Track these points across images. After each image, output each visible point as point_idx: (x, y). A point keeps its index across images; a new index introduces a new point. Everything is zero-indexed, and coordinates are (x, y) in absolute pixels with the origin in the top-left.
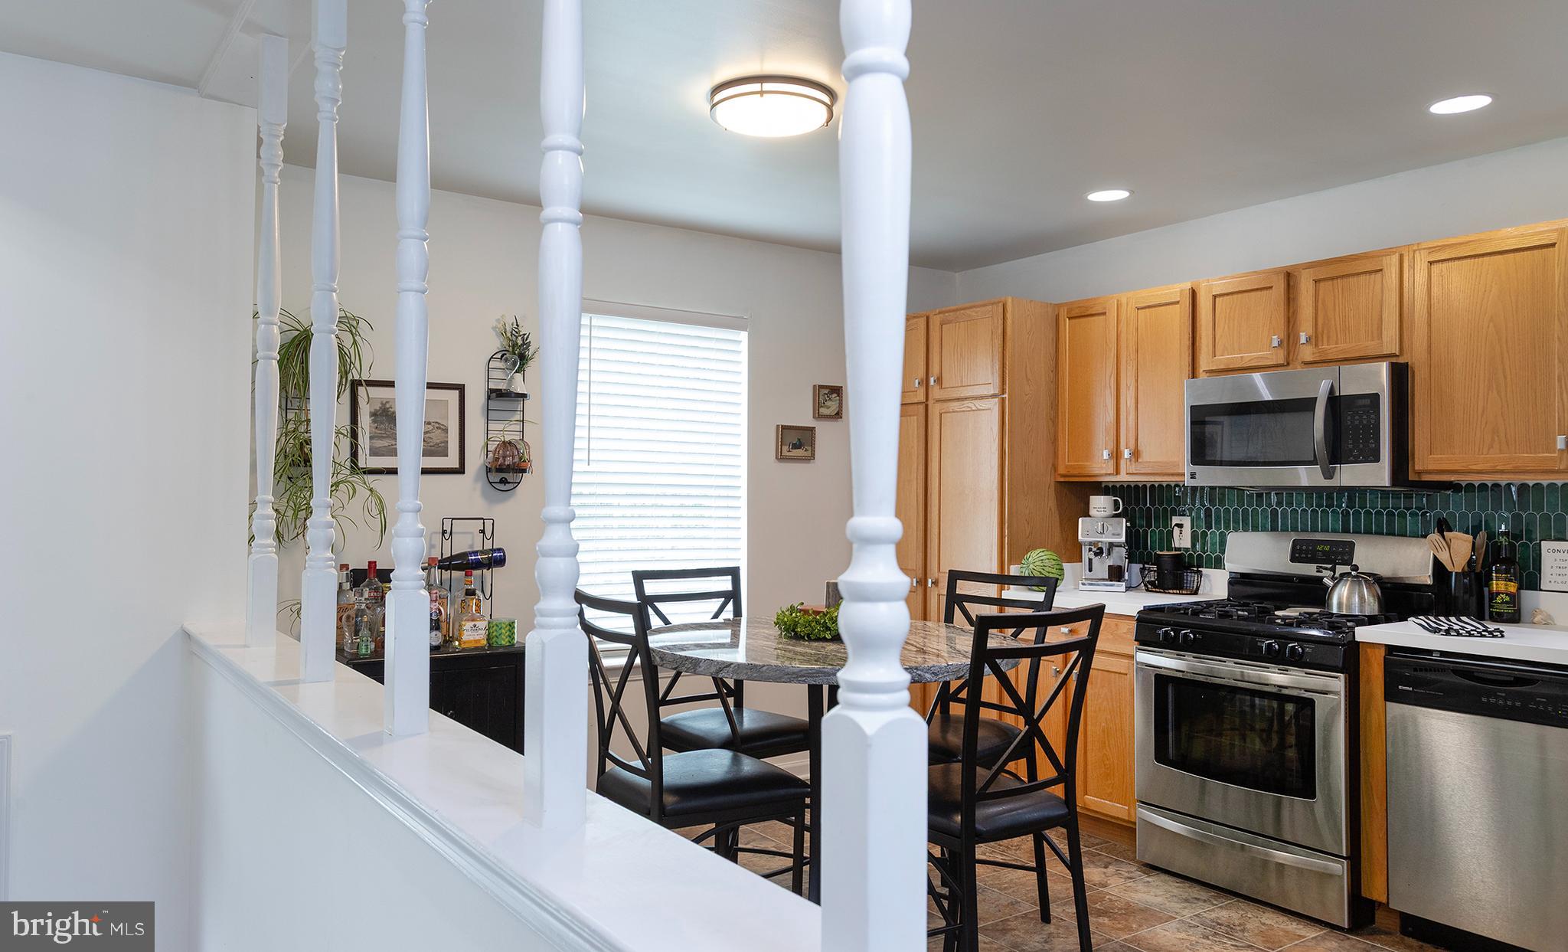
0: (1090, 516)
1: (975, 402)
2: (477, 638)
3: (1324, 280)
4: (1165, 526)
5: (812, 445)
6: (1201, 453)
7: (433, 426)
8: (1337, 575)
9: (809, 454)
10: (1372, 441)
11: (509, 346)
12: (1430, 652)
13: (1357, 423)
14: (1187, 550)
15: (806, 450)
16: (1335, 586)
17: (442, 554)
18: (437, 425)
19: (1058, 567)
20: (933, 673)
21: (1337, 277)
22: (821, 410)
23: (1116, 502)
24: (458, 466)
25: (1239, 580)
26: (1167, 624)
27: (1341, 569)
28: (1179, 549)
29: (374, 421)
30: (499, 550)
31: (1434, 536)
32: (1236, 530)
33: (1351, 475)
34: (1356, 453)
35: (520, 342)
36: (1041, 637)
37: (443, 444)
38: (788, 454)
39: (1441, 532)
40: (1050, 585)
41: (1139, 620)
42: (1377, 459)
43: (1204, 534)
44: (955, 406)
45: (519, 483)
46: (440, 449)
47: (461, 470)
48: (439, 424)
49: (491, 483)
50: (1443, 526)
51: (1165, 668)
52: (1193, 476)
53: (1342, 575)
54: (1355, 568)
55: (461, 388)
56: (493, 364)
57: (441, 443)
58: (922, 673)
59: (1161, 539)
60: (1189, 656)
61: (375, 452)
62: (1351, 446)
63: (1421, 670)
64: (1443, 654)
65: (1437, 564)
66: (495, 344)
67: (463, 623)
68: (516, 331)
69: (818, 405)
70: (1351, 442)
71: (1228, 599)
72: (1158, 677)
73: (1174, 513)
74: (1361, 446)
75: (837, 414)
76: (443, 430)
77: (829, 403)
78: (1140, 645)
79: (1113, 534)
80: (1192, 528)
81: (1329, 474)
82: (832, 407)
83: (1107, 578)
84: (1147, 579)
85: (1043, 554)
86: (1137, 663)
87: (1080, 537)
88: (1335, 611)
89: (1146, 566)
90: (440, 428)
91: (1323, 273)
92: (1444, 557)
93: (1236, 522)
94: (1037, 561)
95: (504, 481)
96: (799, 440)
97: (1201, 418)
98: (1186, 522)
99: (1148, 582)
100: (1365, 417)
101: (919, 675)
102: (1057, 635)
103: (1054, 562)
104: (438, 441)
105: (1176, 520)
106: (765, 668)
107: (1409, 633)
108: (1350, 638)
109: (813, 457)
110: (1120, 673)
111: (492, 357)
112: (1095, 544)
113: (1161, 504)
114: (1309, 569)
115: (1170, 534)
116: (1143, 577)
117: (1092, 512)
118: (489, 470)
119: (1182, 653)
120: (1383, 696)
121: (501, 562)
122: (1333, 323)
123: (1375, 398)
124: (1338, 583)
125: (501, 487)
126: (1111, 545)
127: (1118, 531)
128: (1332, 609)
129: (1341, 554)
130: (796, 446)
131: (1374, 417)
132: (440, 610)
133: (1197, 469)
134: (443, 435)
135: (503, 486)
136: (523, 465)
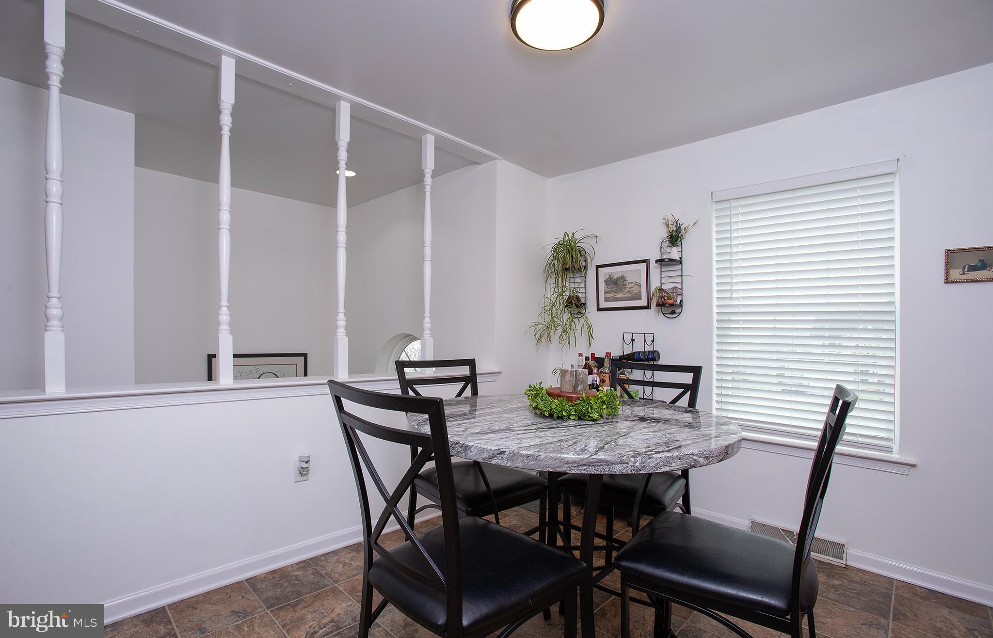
7: (634, 284)
17: (623, 352)
24: (646, 305)
29: (606, 285)
45: (680, 313)
46: (637, 296)
47: (648, 307)
48: (636, 282)
49: (663, 314)
56: (663, 245)
57: (638, 292)
61: (606, 300)
76: (638, 285)
95: (673, 312)
104: (636, 292)
111: (663, 241)
125: (670, 316)
134: (639, 288)
135: (671, 315)
136: (669, 302)
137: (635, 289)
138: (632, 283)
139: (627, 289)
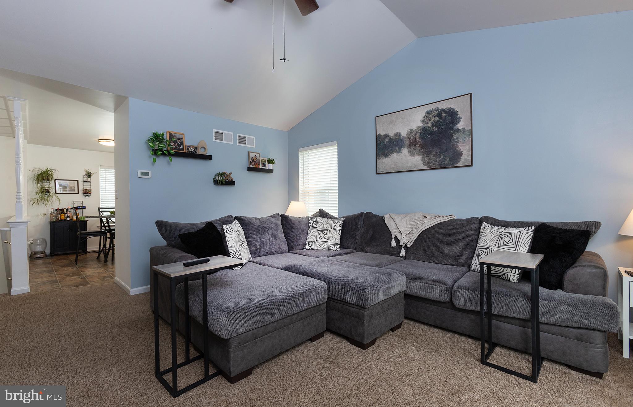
7: (73, 186)
11: (87, 174)
35: (89, 173)
37: (74, 189)
45: (89, 196)
47: (78, 193)
49: (84, 196)
55: (78, 181)
56: (84, 177)
66: (84, 173)
68: (88, 171)
118: (83, 194)
121: (85, 208)
135: (86, 196)
136: (90, 193)
139: (71, 188)
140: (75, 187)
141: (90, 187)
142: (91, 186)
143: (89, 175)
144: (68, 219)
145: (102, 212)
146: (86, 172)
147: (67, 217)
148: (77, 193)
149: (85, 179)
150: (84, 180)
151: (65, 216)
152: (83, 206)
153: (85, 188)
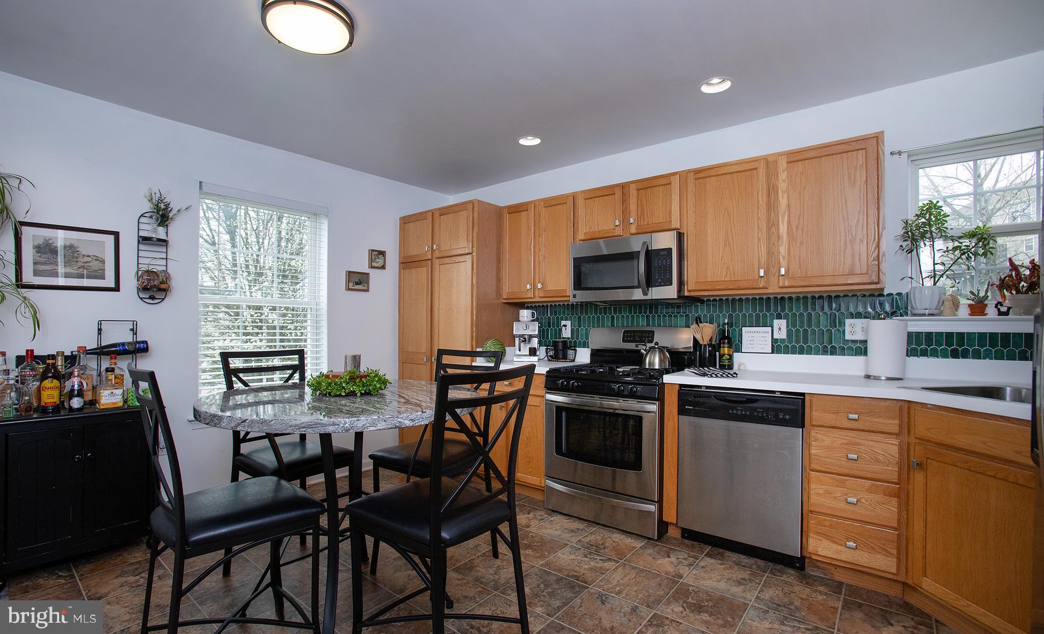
0: (520, 321)
1: (457, 257)
2: (115, 401)
3: (641, 189)
4: (558, 327)
5: (368, 283)
6: (579, 283)
7: (92, 258)
8: (647, 348)
9: (365, 288)
10: (668, 274)
11: (155, 209)
12: (700, 387)
13: (660, 264)
14: (568, 338)
15: (364, 286)
16: (647, 354)
18: (96, 258)
19: (503, 349)
20: (411, 420)
21: (648, 188)
22: (373, 263)
23: (533, 314)
24: (114, 286)
25: (595, 354)
26: (563, 378)
27: (649, 345)
28: (565, 338)
29: (36, 252)
30: (143, 342)
31: (694, 326)
32: (593, 327)
33: (658, 293)
34: (660, 281)
35: (162, 206)
36: (492, 390)
37: (100, 271)
38: (353, 288)
39: (697, 323)
40: (498, 356)
41: (547, 376)
42: (671, 284)
43: (578, 330)
44: (447, 260)
45: (164, 299)
46: (98, 275)
47: (117, 289)
48: (97, 257)
49: (141, 298)
50: (698, 321)
51: (561, 402)
52: (574, 296)
53: (651, 348)
54: (657, 343)
55: (116, 235)
56: (143, 220)
58: (402, 421)
59: (556, 333)
60: (574, 395)
61: (36, 274)
62: (657, 277)
63: (698, 397)
64: (707, 387)
65: (695, 340)
66: (147, 207)
67: (102, 391)
68: (161, 200)
69: (371, 261)
70: (657, 275)
71: (591, 363)
72: (557, 407)
73: (562, 319)
74: (662, 277)
75: (383, 266)
76: (100, 261)
77: (377, 260)
78: (548, 390)
79: (532, 330)
80: (571, 327)
81: (645, 294)
82: (380, 262)
83: (528, 354)
84: (549, 354)
85: (494, 341)
86: (546, 400)
87: (514, 333)
88: (647, 367)
89: (548, 347)
90: (98, 260)
91: (641, 186)
92: (698, 337)
93: (594, 323)
94: (490, 346)
95: (152, 297)
96: (359, 280)
97: (579, 264)
98: (568, 323)
99: (549, 356)
100: (664, 261)
101: (400, 422)
102: (502, 387)
103: (500, 346)
104: (97, 269)
105: (563, 323)
106: (273, 422)
107: (688, 378)
108: (661, 382)
109: (367, 290)
110: (536, 406)
111: (141, 216)
112: (522, 336)
113: (556, 315)
114: (631, 346)
115: (561, 330)
116: (547, 353)
117: (521, 319)
118: (138, 290)
119: (570, 393)
120: (677, 412)
121: (146, 350)
122: (646, 212)
123: (670, 250)
124: (649, 352)
126: (531, 337)
127: (534, 329)
128: (646, 366)
129: (648, 336)
130: (357, 284)
131: (669, 261)
132: (82, 383)
133: (576, 292)
134: (101, 264)
135: (151, 300)
136: (163, 286)
137: (95, 265)
138: (88, 256)
139: (80, 264)
140: (103, 262)
141: (164, 262)
142: (167, 259)
143: (163, 215)
144: (76, 403)
145: (236, 372)
146: (151, 200)
147: (71, 395)
148: (112, 285)
149: (149, 229)
150: (143, 234)
151: (61, 388)
152: (139, 343)
153: (144, 268)
